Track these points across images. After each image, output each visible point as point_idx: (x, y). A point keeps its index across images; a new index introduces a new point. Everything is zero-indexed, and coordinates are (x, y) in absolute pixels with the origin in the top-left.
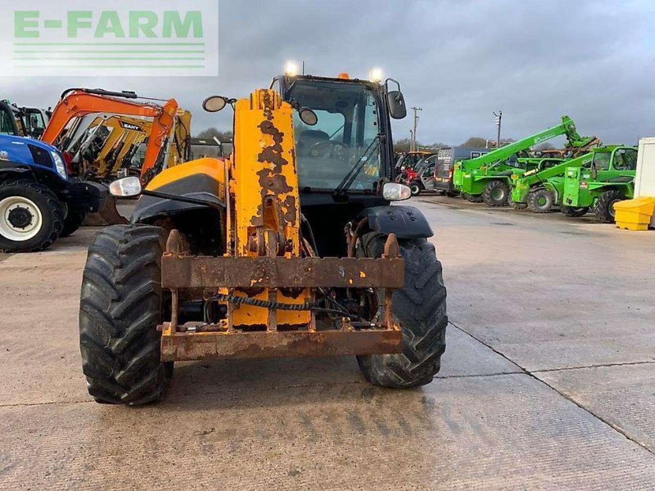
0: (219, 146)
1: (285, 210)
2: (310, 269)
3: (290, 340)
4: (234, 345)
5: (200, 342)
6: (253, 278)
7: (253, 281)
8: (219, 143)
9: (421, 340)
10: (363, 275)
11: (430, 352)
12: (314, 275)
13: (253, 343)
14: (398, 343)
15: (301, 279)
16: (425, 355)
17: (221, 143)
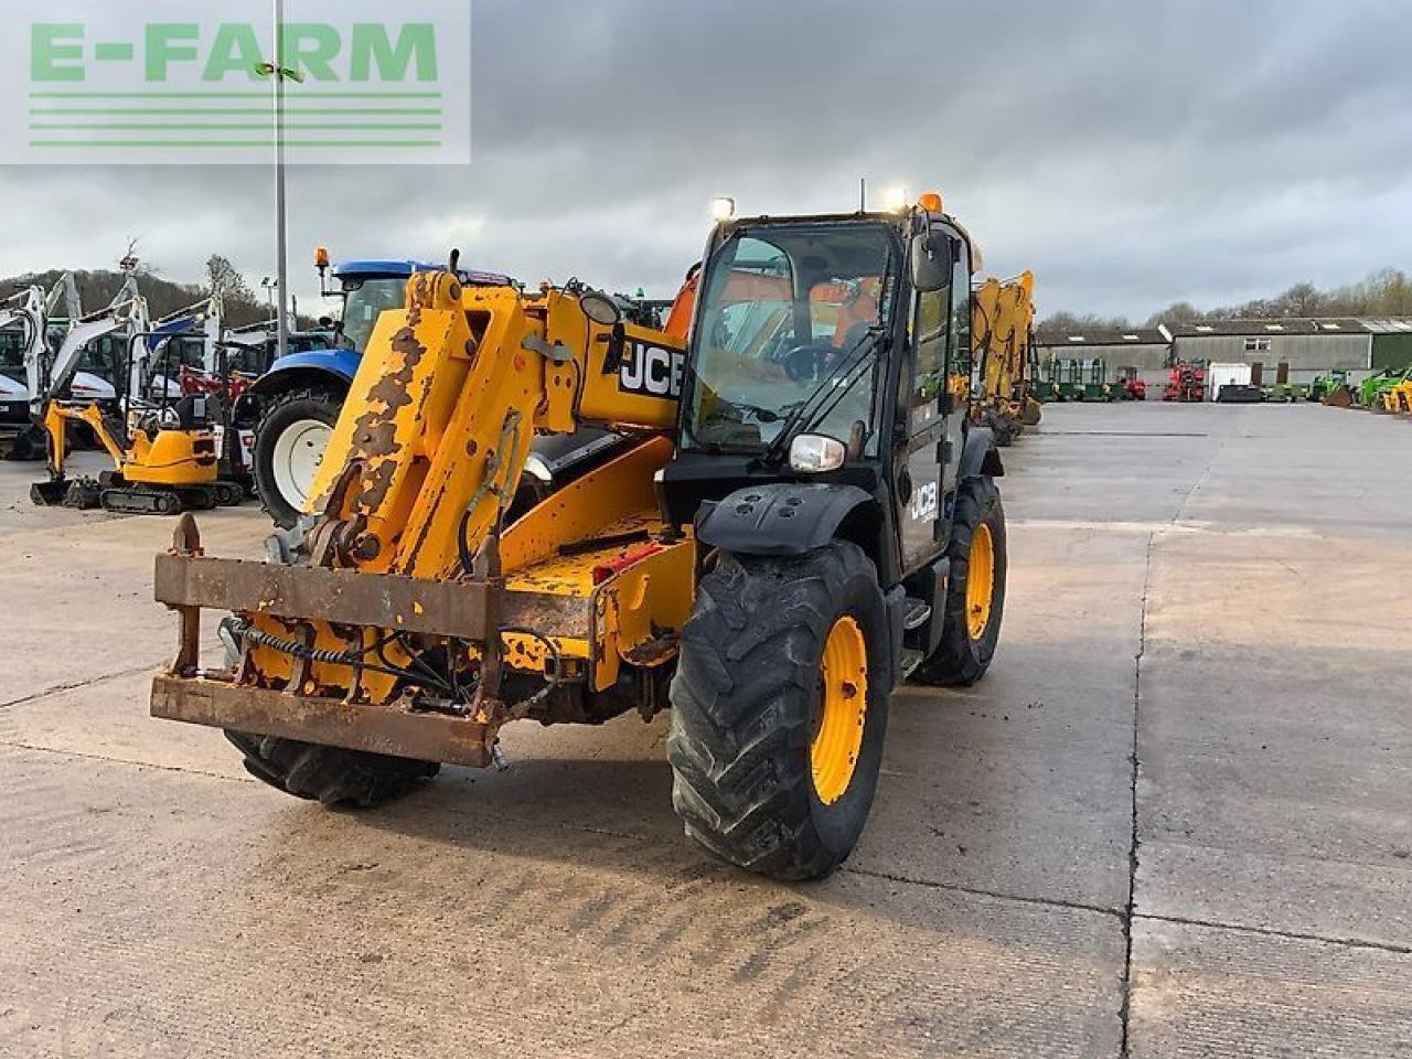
0: (1166, 346)
1: (368, 485)
2: (339, 591)
3: (311, 713)
4: (236, 706)
5: (193, 694)
6: (262, 598)
7: (262, 604)
8: (1169, 337)
9: (727, 769)
10: (418, 609)
11: (753, 798)
12: (345, 601)
13: (258, 707)
14: (475, 747)
15: (328, 607)
16: (745, 805)
17: (1174, 338)
